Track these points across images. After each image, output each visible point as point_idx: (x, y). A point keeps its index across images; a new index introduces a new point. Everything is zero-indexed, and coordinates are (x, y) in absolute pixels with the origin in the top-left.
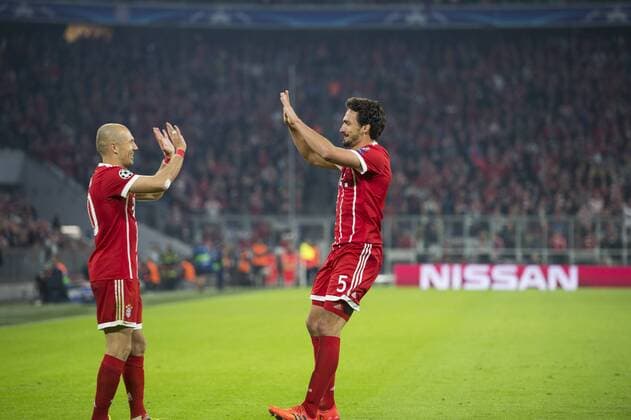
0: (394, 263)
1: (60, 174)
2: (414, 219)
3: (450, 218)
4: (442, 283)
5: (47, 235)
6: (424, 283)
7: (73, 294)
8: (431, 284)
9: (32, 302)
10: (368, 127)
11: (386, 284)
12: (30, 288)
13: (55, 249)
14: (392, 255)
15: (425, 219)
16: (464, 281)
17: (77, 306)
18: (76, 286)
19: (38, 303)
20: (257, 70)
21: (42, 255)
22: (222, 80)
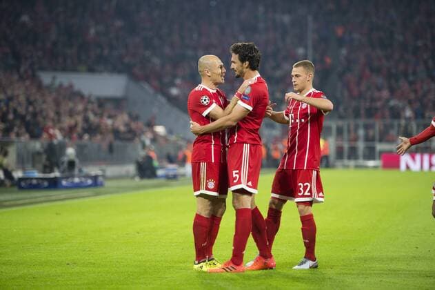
0: (381, 153)
1: (151, 91)
2: (396, 123)
3: (421, 121)
4: (415, 166)
5: (143, 132)
6: (403, 166)
7: (160, 172)
8: (408, 167)
9: (133, 178)
10: (247, 63)
11: (375, 167)
12: (131, 168)
13: (148, 142)
14: (380, 147)
15: (403, 122)
16: (431, 165)
17: (162, 181)
18: (162, 168)
19: (137, 179)
20: (286, 19)
21: (140, 147)
22: (261, 25)
